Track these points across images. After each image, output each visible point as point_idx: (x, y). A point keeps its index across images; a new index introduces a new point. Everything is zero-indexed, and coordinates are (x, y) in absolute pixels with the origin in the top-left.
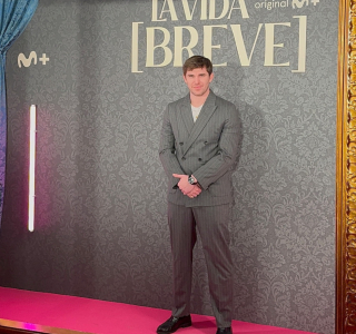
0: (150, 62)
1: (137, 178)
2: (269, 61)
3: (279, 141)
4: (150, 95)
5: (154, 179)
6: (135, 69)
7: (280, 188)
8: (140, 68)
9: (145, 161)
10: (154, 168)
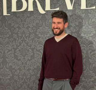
0: (14, 9)
1: (9, 77)
2: (83, 6)
3: (91, 52)
4: (15, 28)
5: (19, 78)
6: (5, 13)
7: (93, 79)
8: (8, 12)
9: (13, 67)
10: (18, 71)
